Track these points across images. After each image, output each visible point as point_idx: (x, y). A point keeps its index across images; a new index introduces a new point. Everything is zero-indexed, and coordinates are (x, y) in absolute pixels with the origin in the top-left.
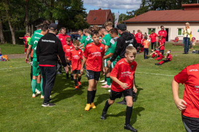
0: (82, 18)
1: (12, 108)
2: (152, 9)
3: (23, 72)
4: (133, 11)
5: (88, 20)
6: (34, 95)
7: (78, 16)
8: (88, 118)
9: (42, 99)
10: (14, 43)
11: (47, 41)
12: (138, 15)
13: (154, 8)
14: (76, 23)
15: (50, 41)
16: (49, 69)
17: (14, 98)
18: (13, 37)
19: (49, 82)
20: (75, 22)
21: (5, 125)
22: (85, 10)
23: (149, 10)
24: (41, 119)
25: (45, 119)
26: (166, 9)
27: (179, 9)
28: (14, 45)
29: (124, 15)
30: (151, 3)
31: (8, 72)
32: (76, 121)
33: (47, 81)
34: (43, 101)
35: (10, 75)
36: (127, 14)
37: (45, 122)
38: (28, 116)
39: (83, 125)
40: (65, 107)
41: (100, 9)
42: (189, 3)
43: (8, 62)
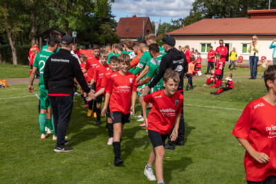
0: (110, 28)
1: (13, 153)
2: (207, 17)
3: (27, 104)
4: (180, 20)
5: (119, 32)
6: (43, 136)
7: (104, 26)
9: (53, 141)
10: (15, 62)
11: (59, 60)
12: (188, 24)
13: (209, 16)
14: (102, 36)
15: (63, 60)
16: (62, 100)
18: (14, 55)
19: (63, 117)
20: (100, 34)
21: (3, 177)
22: (113, 17)
23: (202, 18)
24: (53, 168)
25: (58, 170)
26: (225, 17)
27: (243, 17)
28: (15, 66)
29: (168, 25)
30: (205, 8)
31: (7, 104)
32: (101, 172)
33: (60, 117)
34: (55, 144)
35: (9, 107)
36: (172, 24)
37: (59, 173)
38: (35, 165)
39: (112, 177)
40: (86, 152)
41: (135, 16)
42: (257, 9)
43: (7, 90)
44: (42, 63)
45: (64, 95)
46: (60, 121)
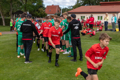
0: (43, 10)
1: (7, 64)
2: (82, 5)
3: (11, 43)
4: (72, 6)
5: (46, 11)
7: (40, 9)
8: (53, 70)
10: (4, 25)
11: (26, 25)
12: (75, 8)
13: (84, 5)
14: (39, 13)
15: (28, 25)
17: (8, 58)
18: (4, 22)
19: (29, 48)
20: (38, 12)
21: (5, 75)
22: (44, 5)
23: (81, 6)
24: (25, 70)
25: (28, 71)
26: (90, 5)
27: (98, 5)
28: (4, 26)
29: (67, 8)
30: (82, 1)
31: (3, 43)
32: (46, 72)
33: (27, 48)
34: (25, 60)
35: (3, 44)
37: (28, 72)
38: (17, 69)
39: (50, 74)
40: (38, 63)
41: (53, 5)
42: (103, 2)
43: (2, 37)
44: (19, 26)
45: (29, 39)
46: (27, 50)
